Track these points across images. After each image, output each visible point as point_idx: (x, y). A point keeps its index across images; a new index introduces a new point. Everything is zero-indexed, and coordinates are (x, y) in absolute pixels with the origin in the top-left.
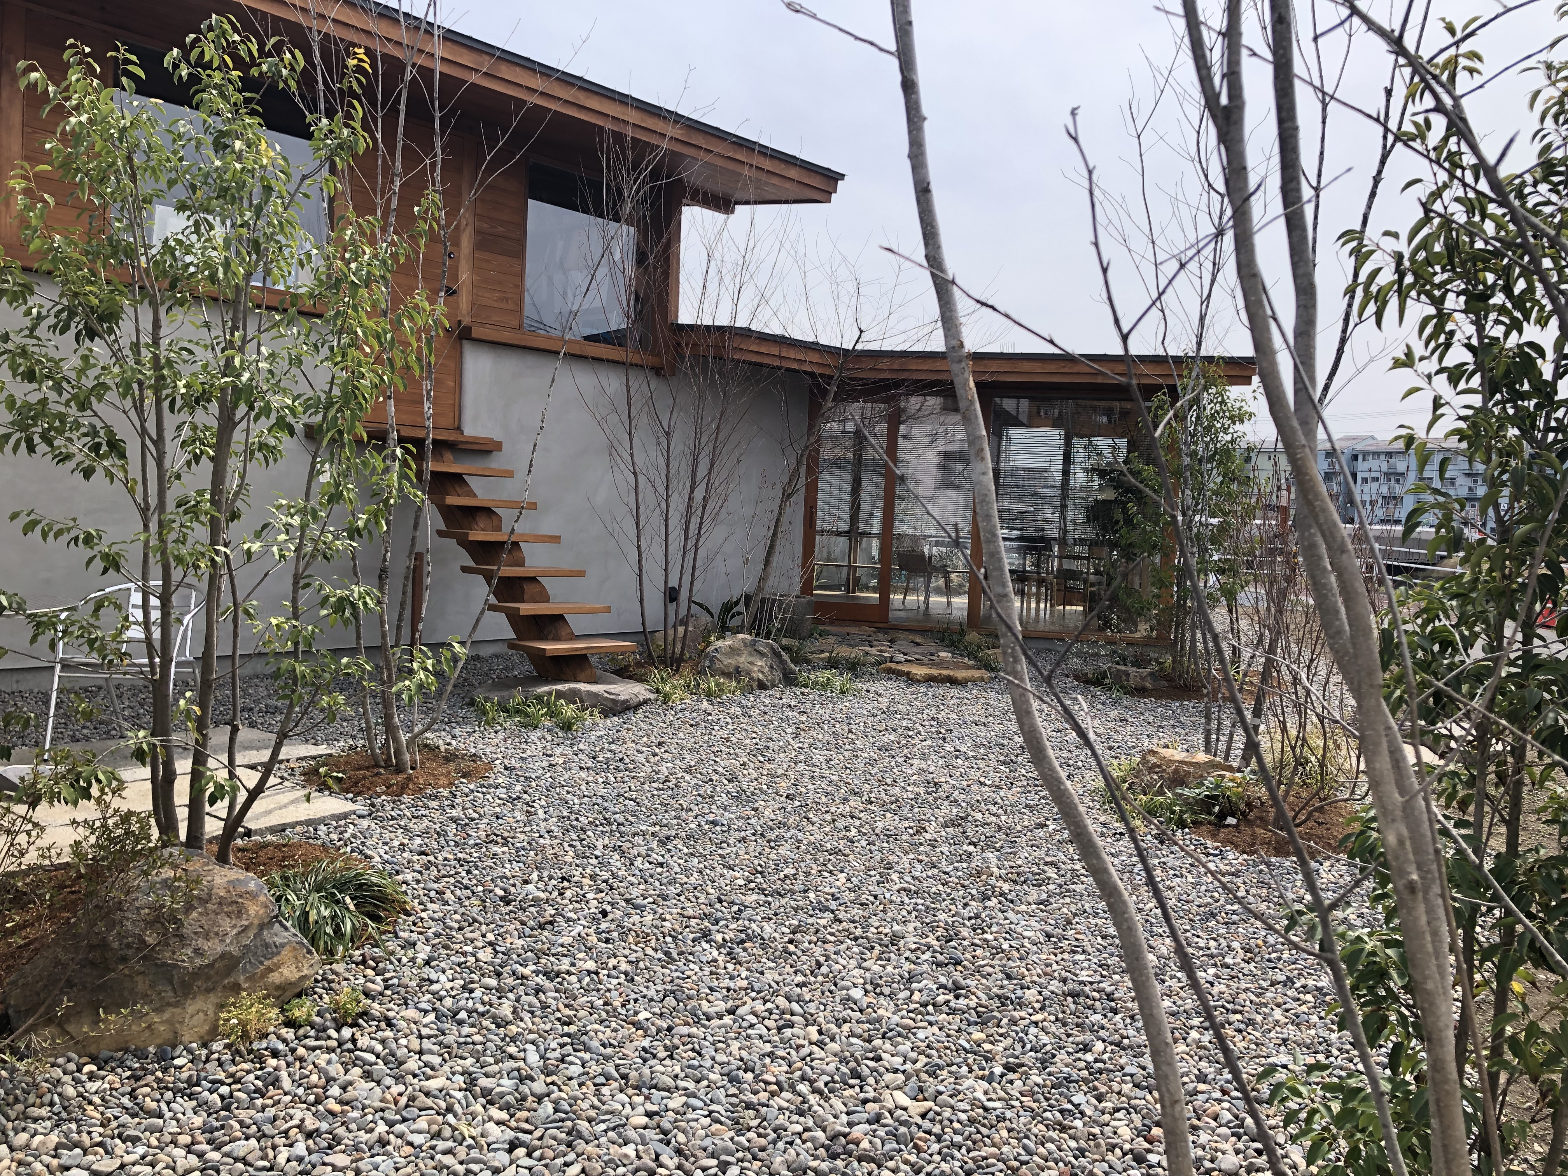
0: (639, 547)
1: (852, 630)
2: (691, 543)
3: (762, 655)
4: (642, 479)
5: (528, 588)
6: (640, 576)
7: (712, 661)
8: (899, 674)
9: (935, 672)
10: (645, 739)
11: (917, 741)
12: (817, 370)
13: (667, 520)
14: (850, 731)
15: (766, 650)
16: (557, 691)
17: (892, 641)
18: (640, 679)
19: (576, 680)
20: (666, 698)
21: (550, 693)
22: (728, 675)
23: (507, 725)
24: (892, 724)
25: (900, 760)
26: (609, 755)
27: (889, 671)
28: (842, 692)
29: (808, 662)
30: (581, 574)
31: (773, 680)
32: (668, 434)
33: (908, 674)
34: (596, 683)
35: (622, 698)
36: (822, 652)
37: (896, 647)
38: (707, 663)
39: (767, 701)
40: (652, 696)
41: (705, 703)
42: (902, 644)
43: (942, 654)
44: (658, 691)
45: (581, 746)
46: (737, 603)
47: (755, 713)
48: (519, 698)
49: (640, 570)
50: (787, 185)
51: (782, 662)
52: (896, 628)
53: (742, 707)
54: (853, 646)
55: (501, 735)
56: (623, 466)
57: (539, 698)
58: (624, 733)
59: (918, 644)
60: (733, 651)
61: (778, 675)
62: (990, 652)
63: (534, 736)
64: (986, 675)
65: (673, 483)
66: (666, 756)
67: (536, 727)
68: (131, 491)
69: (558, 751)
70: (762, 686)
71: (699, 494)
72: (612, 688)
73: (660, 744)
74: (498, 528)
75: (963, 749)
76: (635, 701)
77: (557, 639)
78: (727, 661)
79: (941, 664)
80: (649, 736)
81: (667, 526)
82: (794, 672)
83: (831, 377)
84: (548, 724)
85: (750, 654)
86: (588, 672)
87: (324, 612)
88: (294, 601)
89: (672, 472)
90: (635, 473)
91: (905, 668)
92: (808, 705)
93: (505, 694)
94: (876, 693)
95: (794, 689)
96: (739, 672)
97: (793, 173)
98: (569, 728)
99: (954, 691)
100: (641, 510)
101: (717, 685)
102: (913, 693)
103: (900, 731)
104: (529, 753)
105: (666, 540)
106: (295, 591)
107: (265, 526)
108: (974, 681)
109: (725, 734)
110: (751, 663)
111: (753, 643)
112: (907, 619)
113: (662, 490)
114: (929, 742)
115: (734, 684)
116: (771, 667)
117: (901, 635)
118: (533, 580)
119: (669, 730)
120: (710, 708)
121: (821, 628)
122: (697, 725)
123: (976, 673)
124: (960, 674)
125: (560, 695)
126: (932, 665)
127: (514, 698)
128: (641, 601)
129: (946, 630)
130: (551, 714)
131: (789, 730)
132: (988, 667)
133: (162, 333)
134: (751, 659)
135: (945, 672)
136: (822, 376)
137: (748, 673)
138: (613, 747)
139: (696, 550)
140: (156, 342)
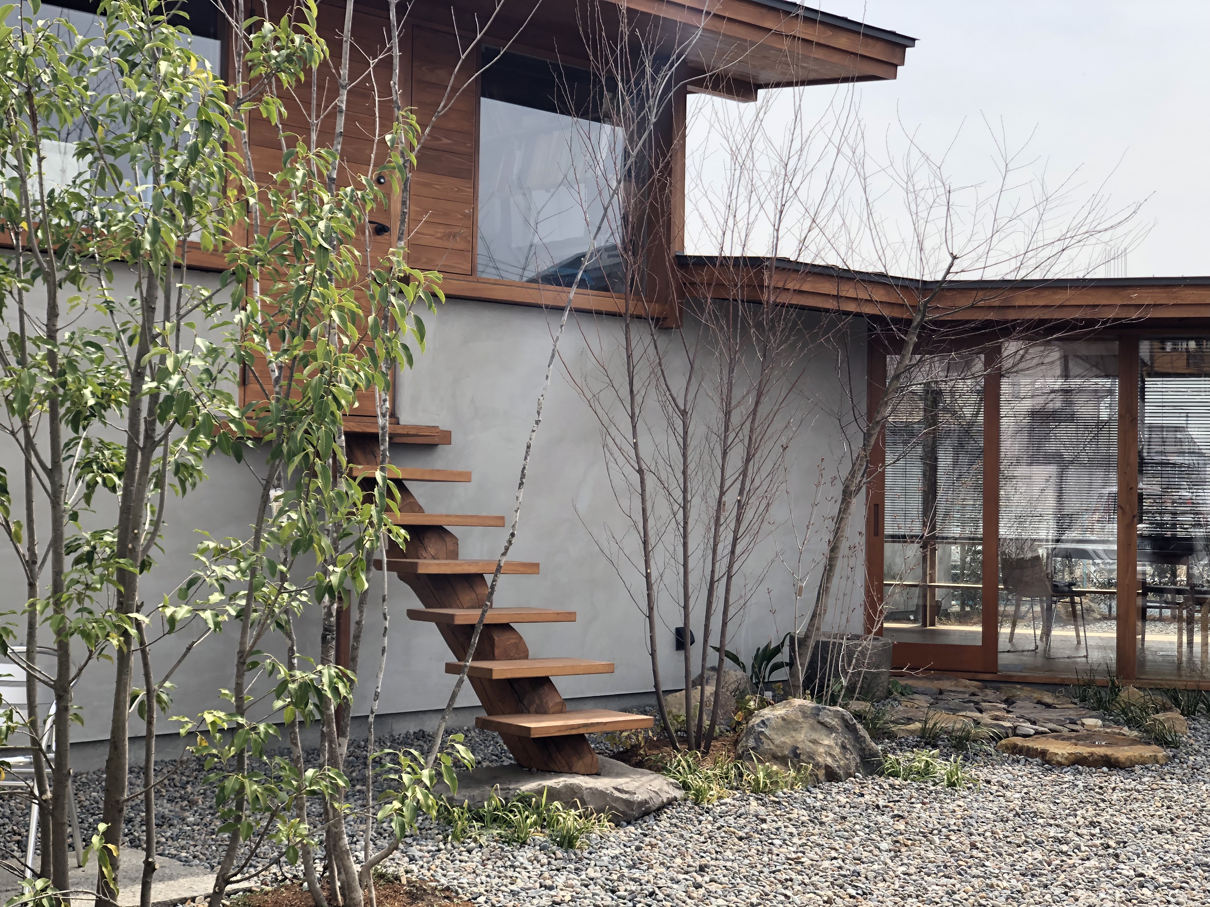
0: (648, 576)
1: (946, 684)
2: (722, 567)
3: (830, 729)
4: (650, 480)
5: (501, 640)
6: (650, 617)
7: (758, 740)
8: (1029, 753)
9: (1083, 750)
10: (678, 861)
11: (1075, 860)
12: (886, 313)
13: (685, 536)
14: (973, 846)
15: (834, 722)
16: (551, 789)
17: (1009, 702)
18: (659, 768)
19: (571, 771)
20: (699, 798)
21: (540, 792)
22: (782, 760)
23: (483, 840)
24: (1034, 833)
25: (1058, 891)
26: (633, 887)
27: (1015, 750)
28: (952, 785)
29: (892, 736)
30: (570, 617)
31: (847, 767)
32: (684, 413)
33: (1043, 754)
34: (598, 774)
35: (639, 797)
36: (910, 720)
37: (1018, 712)
38: (751, 743)
39: (843, 800)
40: (679, 794)
41: (754, 803)
42: (1025, 707)
43: (1089, 722)
44: (685, 786)
45: (591, 872)
46: (778, 650)
47: (828, 817)
48: (497, 800)
49: (651, 609)
50: (836, 58)
51: (858, 739)
52: (1009, 681)
53: (809, 808)
54: (954, 711)
55: (477, 856)
56: (621, 460)
57: (525, 799)
58: (646, 851)
59: (1048, 706)
60: (787, 723)
61: (853, 758)
62: (1161, 716)
63: (523, 856)
64: (1162, 753)
65: (693, 485)
66: (713, 887)
67: (523, 844)
68: (14, 538)
69: (560, 880)
70: (832, 776)
71: (731, 498)
72: (622, 782)
73: (702, 869)
74: (454, 555)
75: (1150, 873)
76: (656, 802)
77: (542, 711)
78: (779, 739)
79: (1089, 737)
80: (683, 856)
81: (685, 545)
82: (876, 755)
83: (909, 322)
84: (540, 838)
85: (813, 728)
86: (588, 759)
87: (279, 704)
88: (238, 691)
89: (691, 467)
90: (640, 471)
91: (1038, 744)
92: (904, 805)
93: (476, 792)
94: (1001, 784)
95: (880, 780)
96: (797, 755)
97: (843, 41)
98: (571, 845)
99: (1116, 779)
100: (651, 522)
101: (768, 775)
102: (1054, 783)
103: (1048, 845)
104: (520, 884)
105: (685, 565)
106: (240, 675)
107: (192, 583)
108: (1143, 762)
109: (790, 851)
110: (814, 742)
111: (816, 713)
112: (1025, 668)
113: (678, 494)
114: (1093, 862)
115: (792, 773)
116: (844, 747)
117: (1021, 692)
118: (506, 627)
119: (709, 846)
120: (762, 811)
121: (903, 682)
122: (749, 837)
123: (1147, 751)
124: (1123, 753)
125: (553, 794)
126: (1078, 739)
127: (490, 798)
128: (653, 654)
129: (1089, 684)
130: (544, 823)
131: (884, 846)
132: (1162, 741)
133: (59, 324)
134: (815, 736)
135: (1101, 751)
136: (895, 321)
137: (811, 757)
138: (637, 874)
139: (729, 578)
140: (52, 335)
